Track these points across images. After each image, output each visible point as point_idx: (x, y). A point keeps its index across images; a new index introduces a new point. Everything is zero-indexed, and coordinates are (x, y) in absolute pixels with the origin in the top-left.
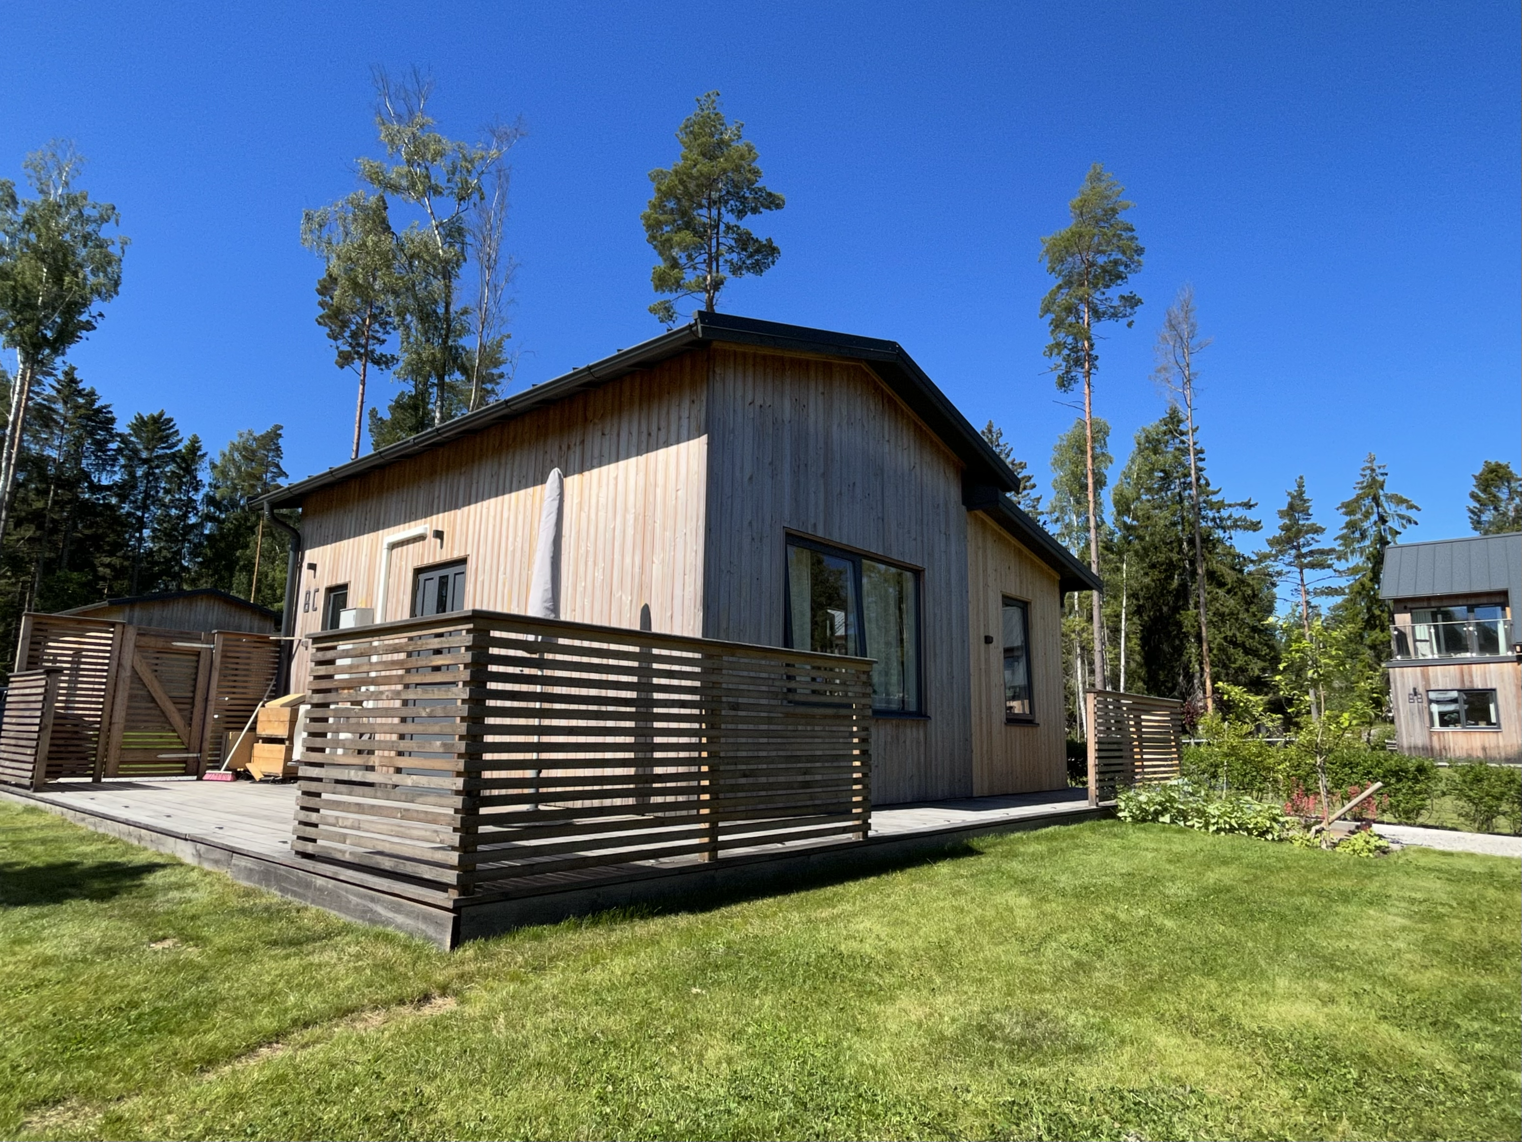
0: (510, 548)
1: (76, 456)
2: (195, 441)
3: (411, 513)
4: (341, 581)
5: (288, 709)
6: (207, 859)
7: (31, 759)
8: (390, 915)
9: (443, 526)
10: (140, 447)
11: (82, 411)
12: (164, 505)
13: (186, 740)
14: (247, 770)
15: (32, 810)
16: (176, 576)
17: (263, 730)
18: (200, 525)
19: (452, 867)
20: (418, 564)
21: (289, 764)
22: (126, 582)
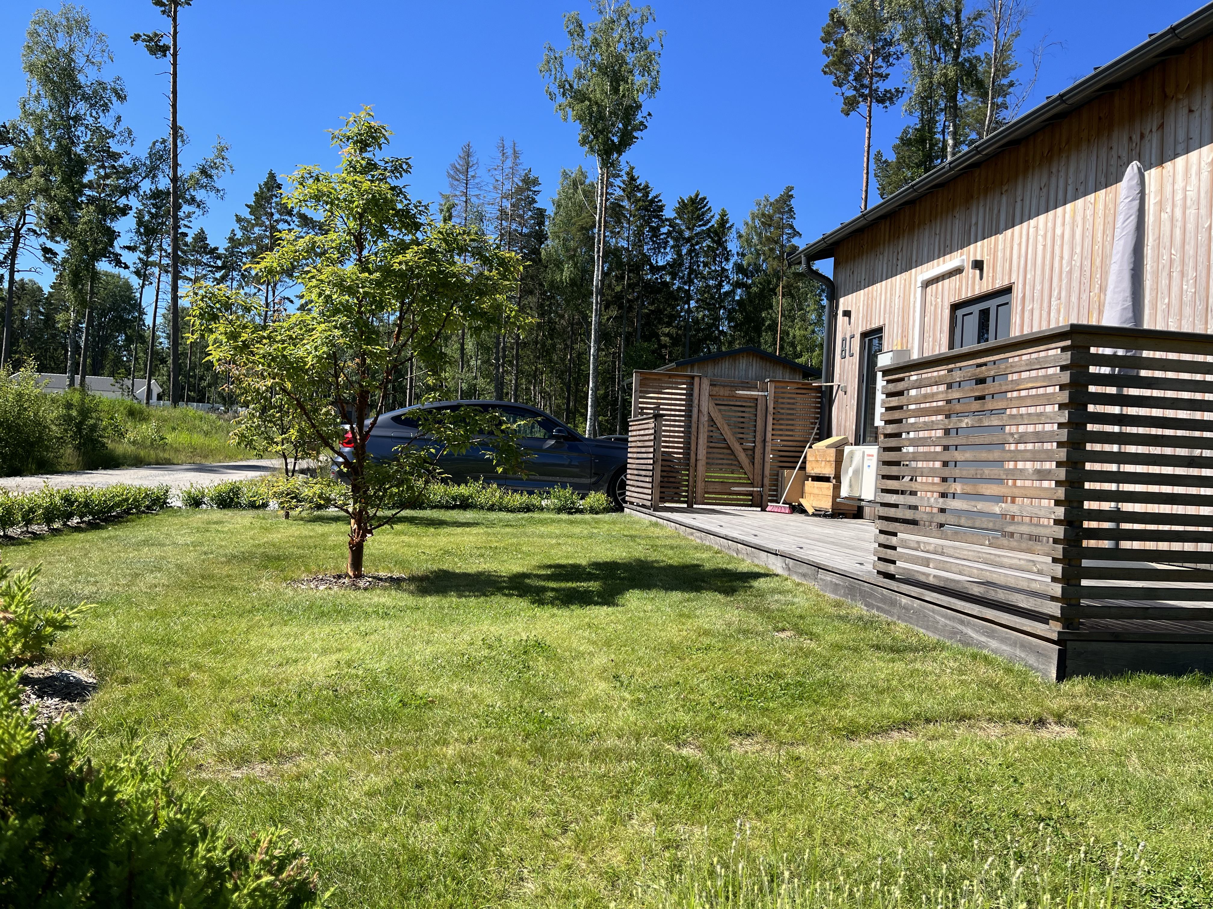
0: (1066, 269)
1: (639, 243)
2: (724, 215)
3: (946, 246)
4: (875, 326)
5: (833, 450)
6: (796, 572)
7: (650, 486)
8: (983, 639)
9: (982, 256)
10: (683, 227)
11: (641, 203)
12: (704, 278)
13: (751, 477)
14: (800, 505)
15: (656, 525)
16: (716, 340)
17: (812, 469)
18: (732, 292)
19: (1053, 599)
20: (955, 299)
21: (838, 500)
22: (680, 349)
